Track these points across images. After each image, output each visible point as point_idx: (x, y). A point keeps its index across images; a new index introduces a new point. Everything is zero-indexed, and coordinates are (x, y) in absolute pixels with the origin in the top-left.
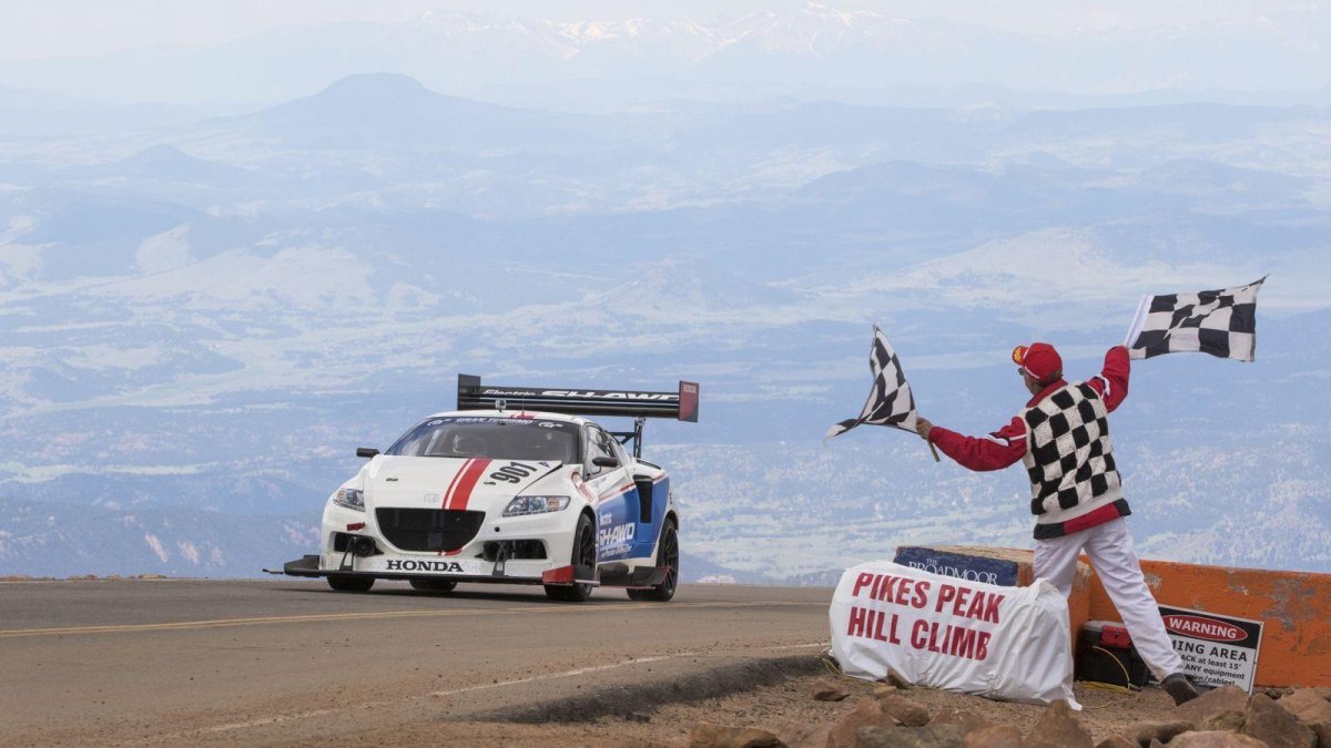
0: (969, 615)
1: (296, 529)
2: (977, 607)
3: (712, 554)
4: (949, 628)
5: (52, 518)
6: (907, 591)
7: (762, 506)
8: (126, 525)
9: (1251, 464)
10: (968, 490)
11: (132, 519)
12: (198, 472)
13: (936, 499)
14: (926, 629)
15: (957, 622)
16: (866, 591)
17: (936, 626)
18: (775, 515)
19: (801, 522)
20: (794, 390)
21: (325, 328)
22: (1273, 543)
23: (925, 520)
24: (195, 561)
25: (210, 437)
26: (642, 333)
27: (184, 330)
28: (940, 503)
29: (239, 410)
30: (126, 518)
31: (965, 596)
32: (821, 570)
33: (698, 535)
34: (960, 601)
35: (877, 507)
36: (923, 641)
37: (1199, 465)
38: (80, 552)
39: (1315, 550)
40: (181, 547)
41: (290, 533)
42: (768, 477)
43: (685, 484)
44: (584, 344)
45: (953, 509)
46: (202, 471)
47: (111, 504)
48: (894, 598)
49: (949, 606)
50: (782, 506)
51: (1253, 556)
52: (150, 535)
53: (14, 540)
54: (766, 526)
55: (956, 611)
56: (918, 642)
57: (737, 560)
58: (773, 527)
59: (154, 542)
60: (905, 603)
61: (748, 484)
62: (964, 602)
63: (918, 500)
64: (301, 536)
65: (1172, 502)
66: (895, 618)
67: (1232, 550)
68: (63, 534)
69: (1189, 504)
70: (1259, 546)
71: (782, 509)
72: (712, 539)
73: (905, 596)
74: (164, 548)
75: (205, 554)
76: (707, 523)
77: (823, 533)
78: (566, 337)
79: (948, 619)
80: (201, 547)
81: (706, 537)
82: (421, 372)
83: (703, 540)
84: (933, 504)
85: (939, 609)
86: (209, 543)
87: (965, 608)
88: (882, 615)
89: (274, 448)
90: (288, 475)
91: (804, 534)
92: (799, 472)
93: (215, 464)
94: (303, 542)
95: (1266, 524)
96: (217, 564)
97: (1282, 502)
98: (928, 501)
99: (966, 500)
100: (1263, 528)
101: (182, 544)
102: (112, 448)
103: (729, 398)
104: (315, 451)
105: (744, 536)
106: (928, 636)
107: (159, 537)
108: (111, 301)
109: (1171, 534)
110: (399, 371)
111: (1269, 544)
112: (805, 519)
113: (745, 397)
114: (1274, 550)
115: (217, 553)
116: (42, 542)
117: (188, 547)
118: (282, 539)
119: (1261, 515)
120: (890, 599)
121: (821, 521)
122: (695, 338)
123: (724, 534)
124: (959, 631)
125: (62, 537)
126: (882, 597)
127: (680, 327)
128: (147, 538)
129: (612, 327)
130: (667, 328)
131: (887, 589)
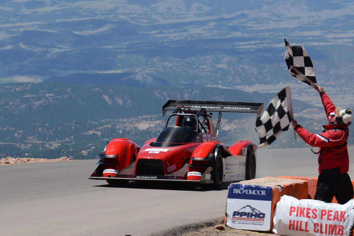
0: (334, 220)
1: (158, 93)
2: (336, 217)
3: (310, 101)
4: (326, 225)
5: (69, 89)
7: (328, 83)
8: (96, 91)
12: (122, 72)
14: (318, 225)
15: (332, 222)
17: (321, 225)
18: (333, 87)
19: (343, 89)
20: (340, 41)
21: (168, 19)
24: (122, 104)
25: (126, 59)
26: (284, 20)
27: (117, 20)
29: (136, 49)
30: (96, 89)
31: (331, 213)
32: (349, 107)
34: (329, 215)
36: (318, 230)
38: (79, 101)
40: (116, 99)
41: (156, 94)
42: (331, 73)
44: (263, 24)
46: (124, 72)
49: (325, 217)
50: (336, 83)
52: (105, 95)
53: (56, 97)
54: (330, 91)
55: (329, 219)
56: (316, 230)
58: (333, 91)
59: (106, 98)
60: (310, 217)
61: (323, 76)
62: (331, 215)
64: (160, 95)
66: (307, 223)
68: (74, 95)
71: (335, 84)
72: (310, 96)
74: (110, 100)
75: (125, 102)
76: (308, 90)
77: (351, 93)
78: (256, 22)
80: (124, 99)
81: (308, 95)
82: (203, 35)
83: (306, 96)
85: (322, 218)
86: (126, 98)
87: (332, 217)
88: (301, 222)
89: (150, 63)
90: (155, 73)
91: (344, 94)
92: (342, 71)
93: (128, 69)
94: (160, 97)
96: (129, 106)
101: (116, 98)
102: (91, 64)
103: (316, 44)
104: (165, 64)
106: (319, 228)
107: (108, 96)
108: (90, 10)
110: (195, 35)
112: (344, 88)
113: (322, 44)
115: (129, 101)
116: (66, 98)
117: (119, 99)
118: (153, 96)
120: (304, 216)
121: (350, 89)
122: (304, 22)
123: (314, 94)
124: (330, 226)
125: (73, 96)
126: (300, 216)
127: (298, 18)
128: (104, 96)
129: (273, 18)
130: (293, 18)
131: (302, 212)
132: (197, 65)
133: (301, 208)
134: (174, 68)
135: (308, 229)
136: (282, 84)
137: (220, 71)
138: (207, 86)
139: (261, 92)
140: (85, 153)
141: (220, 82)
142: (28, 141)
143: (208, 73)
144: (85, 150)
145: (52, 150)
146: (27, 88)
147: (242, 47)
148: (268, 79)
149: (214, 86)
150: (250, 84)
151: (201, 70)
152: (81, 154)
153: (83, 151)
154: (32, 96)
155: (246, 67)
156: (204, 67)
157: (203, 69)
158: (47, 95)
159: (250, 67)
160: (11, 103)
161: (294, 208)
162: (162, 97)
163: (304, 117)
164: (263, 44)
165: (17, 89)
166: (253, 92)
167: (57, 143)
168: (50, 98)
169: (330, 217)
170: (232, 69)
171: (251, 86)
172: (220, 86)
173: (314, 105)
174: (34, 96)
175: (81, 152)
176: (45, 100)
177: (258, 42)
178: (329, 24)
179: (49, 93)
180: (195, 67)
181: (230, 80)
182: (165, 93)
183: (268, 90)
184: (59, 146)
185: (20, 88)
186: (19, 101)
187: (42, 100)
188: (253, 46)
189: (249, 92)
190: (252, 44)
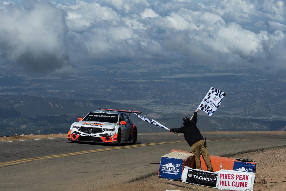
0: (243, 180)
2: (244, 178)
3: (152, 109)
4: (239, 182)
5: (32, 99)
6: (230, 177)
8: (45, 101)
9: (251, 95)
10: (199, 99)
11: (47, 100)
13: (193, 100)
14: (235, 183)
15: (240, 181)
16: (222, 177)
17: (236, 182)
20: (168, 80)
22: (255, 110)
23: (191, 104)
24: (58, 108)
25: (61, 85)
26: (141, 68)
28: (194, 101)
29: (67, 80)
31: (241, 176)
33: (150, 106)
34: (240, 177)
35: (183, 101)
36: (234, 185)
37: (242, 95)
38: (37, 105)
39: (263, 112)
42: (163, 95)
43: (148, 96)
44: (130, 70)
45: (197, 102)
46: (60, 91)
47: (43, 97)
48: (228, 178)
49: (238, 178)
51: (251, 112)
53: (25, 103)
56: (233, 185)
57: (157, 110)
59: (50, 104)
60: (230, 179)
61: (159, 97)
63: (190, 100)
64: (77, 104)
65: (237, 102)
67: (247, 111)
69: (240, 103)
70: (252, 111)
73: (230, 178)
74: (52, 105)
76: (152, 104)
77: (173, 106)
78: (126, 69)
79: (238, 181)
80: (59, 105)
82: (100, 74)
84: (193, 101)
85: (236, 179)
86: (61, 104)
88: (226, 181)
90: (75, 93)
91: (169, 106)
92: (168, 95)
93: (62, 90)
94: (78, 105)
95: (254, 107)
96: (62, 108)
97: (257, 103)
98: (192, 100)
99: (199, 101)
100: (253, 107)
101: (56, 104)
102: (43, 87)
103: (156, 81)
104: (80, 88)
105: (158, 106)
106: (235, 184)
107: (52, 103)
109: (236, 108)
110: (96, 75)
111: (254, 110)
112: (169, 103)
113: (159, 81)
114: (255, 111)
115: (62, 106)
116: (30, 103)
119: (253, 105)
120: (227, 179)
121: (172, 104)
122: (150, 69)
123: (155, 106)
124: (241, 183)
125: (34, 103)
126: (225, 178)
127: (148, 67)
128: (49, 103)
129: (135, 67)
130: (145, 68)
131: (226, 177)
132: (97, 89)
133: (225, 174)
134: (85, 90)
135: (229, 185)
136: (139, 100)
137: (108, 93)
138: (101, 100)
139: (128, 104)
140: (39, 131)
141: (108, 98)
142: (10, 125)
143: (102, 93)
144: (39, 130)
145: (22, 129)
146: (10, 98)
147: (119, 81)
148: (132, 97)
149: (105, 100)
150: (123, 100)
151: (98, 92)
152: (37, 132)
153: (38, 131)
154: (13, 102)
155: (121, 91)
156: (100, 90)
157: (100, 91)
158: (21, 102)
159: (123, 91)
160: (2, 105)
161: (222, 174)
162: (79, 105)
163: (149, 117)
164: (130, 80)
165: (6, 98)
166: (124, 104)
167: (25, 126)
168: (22, 103)
169: (241, 178)
170: (114, 92)
171: (123, 101)
172: (107, 100)
173: (154, 111)
174: (14, 102)
175: (37, 131)
176: (19, 104)
177: (128, 79)
178: (163, 71)
179: (22, 101)
180: (96, 90)
181: (113, 97)
182: (80, 103)
183: (132, 103)
184: (26, 127)
185: (7, 98)
186: (6, 104)
187: (18, 104)
188: (125, 81)
189: (122, 104)
190: (125, 80)
